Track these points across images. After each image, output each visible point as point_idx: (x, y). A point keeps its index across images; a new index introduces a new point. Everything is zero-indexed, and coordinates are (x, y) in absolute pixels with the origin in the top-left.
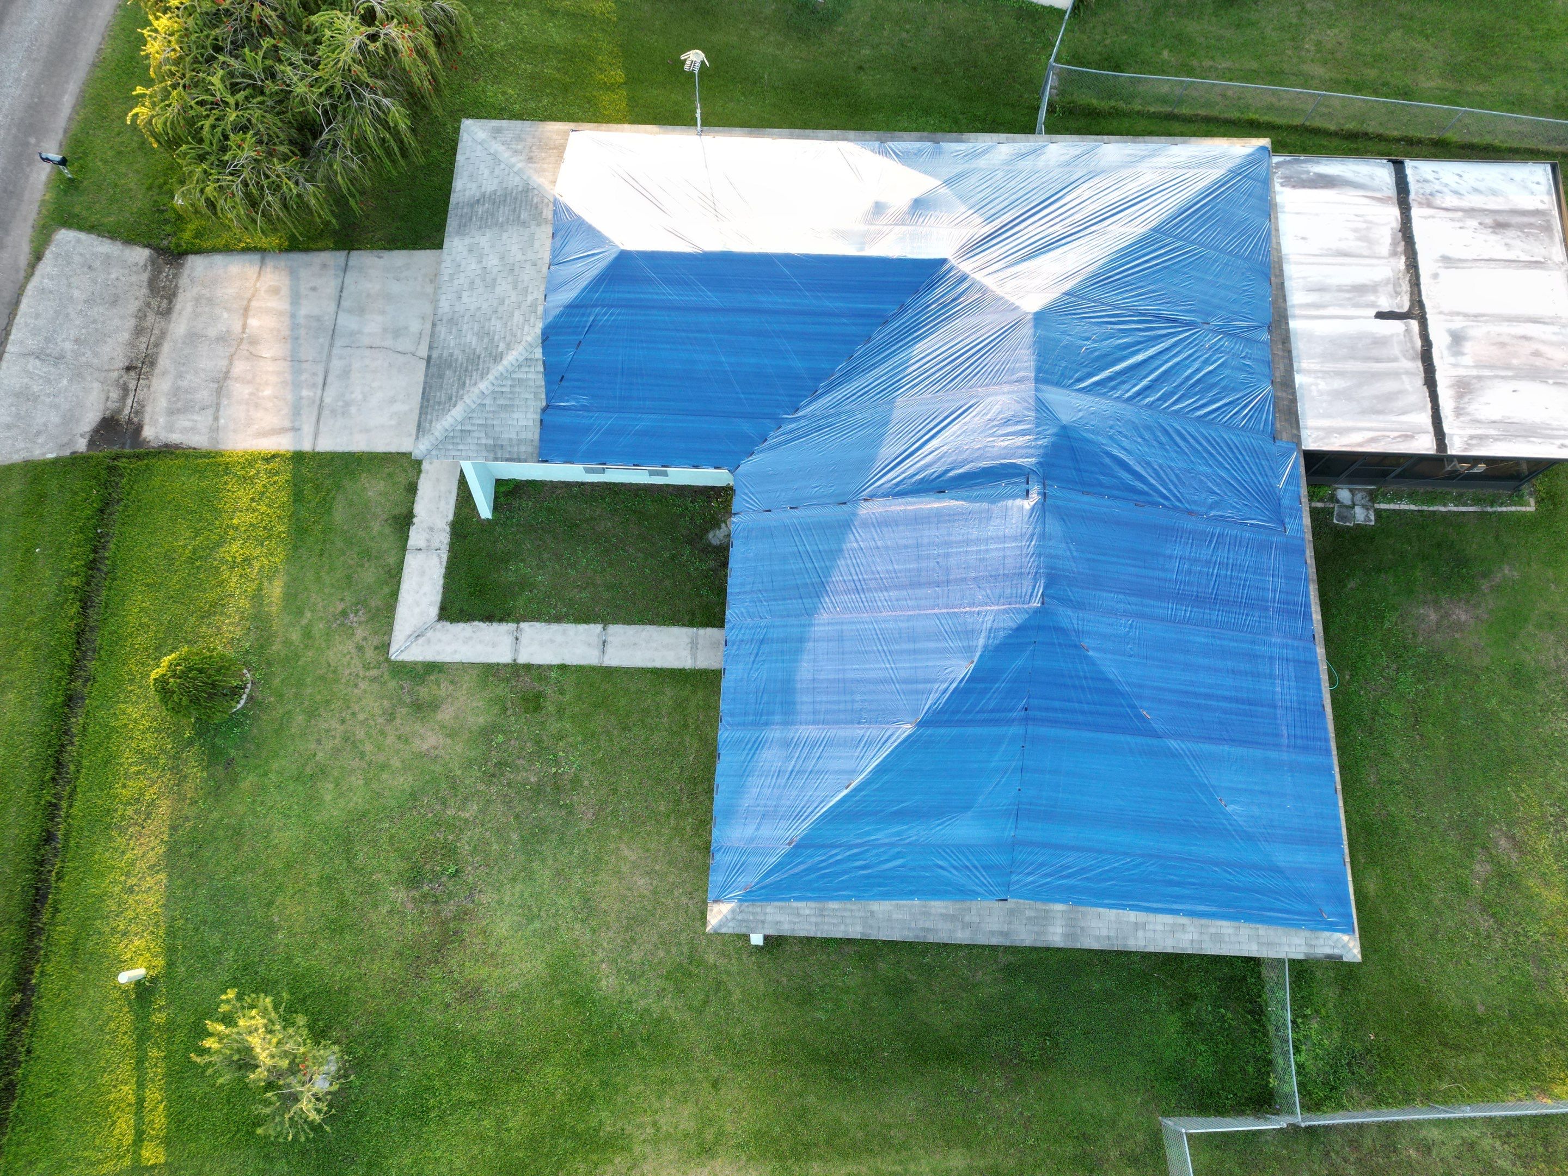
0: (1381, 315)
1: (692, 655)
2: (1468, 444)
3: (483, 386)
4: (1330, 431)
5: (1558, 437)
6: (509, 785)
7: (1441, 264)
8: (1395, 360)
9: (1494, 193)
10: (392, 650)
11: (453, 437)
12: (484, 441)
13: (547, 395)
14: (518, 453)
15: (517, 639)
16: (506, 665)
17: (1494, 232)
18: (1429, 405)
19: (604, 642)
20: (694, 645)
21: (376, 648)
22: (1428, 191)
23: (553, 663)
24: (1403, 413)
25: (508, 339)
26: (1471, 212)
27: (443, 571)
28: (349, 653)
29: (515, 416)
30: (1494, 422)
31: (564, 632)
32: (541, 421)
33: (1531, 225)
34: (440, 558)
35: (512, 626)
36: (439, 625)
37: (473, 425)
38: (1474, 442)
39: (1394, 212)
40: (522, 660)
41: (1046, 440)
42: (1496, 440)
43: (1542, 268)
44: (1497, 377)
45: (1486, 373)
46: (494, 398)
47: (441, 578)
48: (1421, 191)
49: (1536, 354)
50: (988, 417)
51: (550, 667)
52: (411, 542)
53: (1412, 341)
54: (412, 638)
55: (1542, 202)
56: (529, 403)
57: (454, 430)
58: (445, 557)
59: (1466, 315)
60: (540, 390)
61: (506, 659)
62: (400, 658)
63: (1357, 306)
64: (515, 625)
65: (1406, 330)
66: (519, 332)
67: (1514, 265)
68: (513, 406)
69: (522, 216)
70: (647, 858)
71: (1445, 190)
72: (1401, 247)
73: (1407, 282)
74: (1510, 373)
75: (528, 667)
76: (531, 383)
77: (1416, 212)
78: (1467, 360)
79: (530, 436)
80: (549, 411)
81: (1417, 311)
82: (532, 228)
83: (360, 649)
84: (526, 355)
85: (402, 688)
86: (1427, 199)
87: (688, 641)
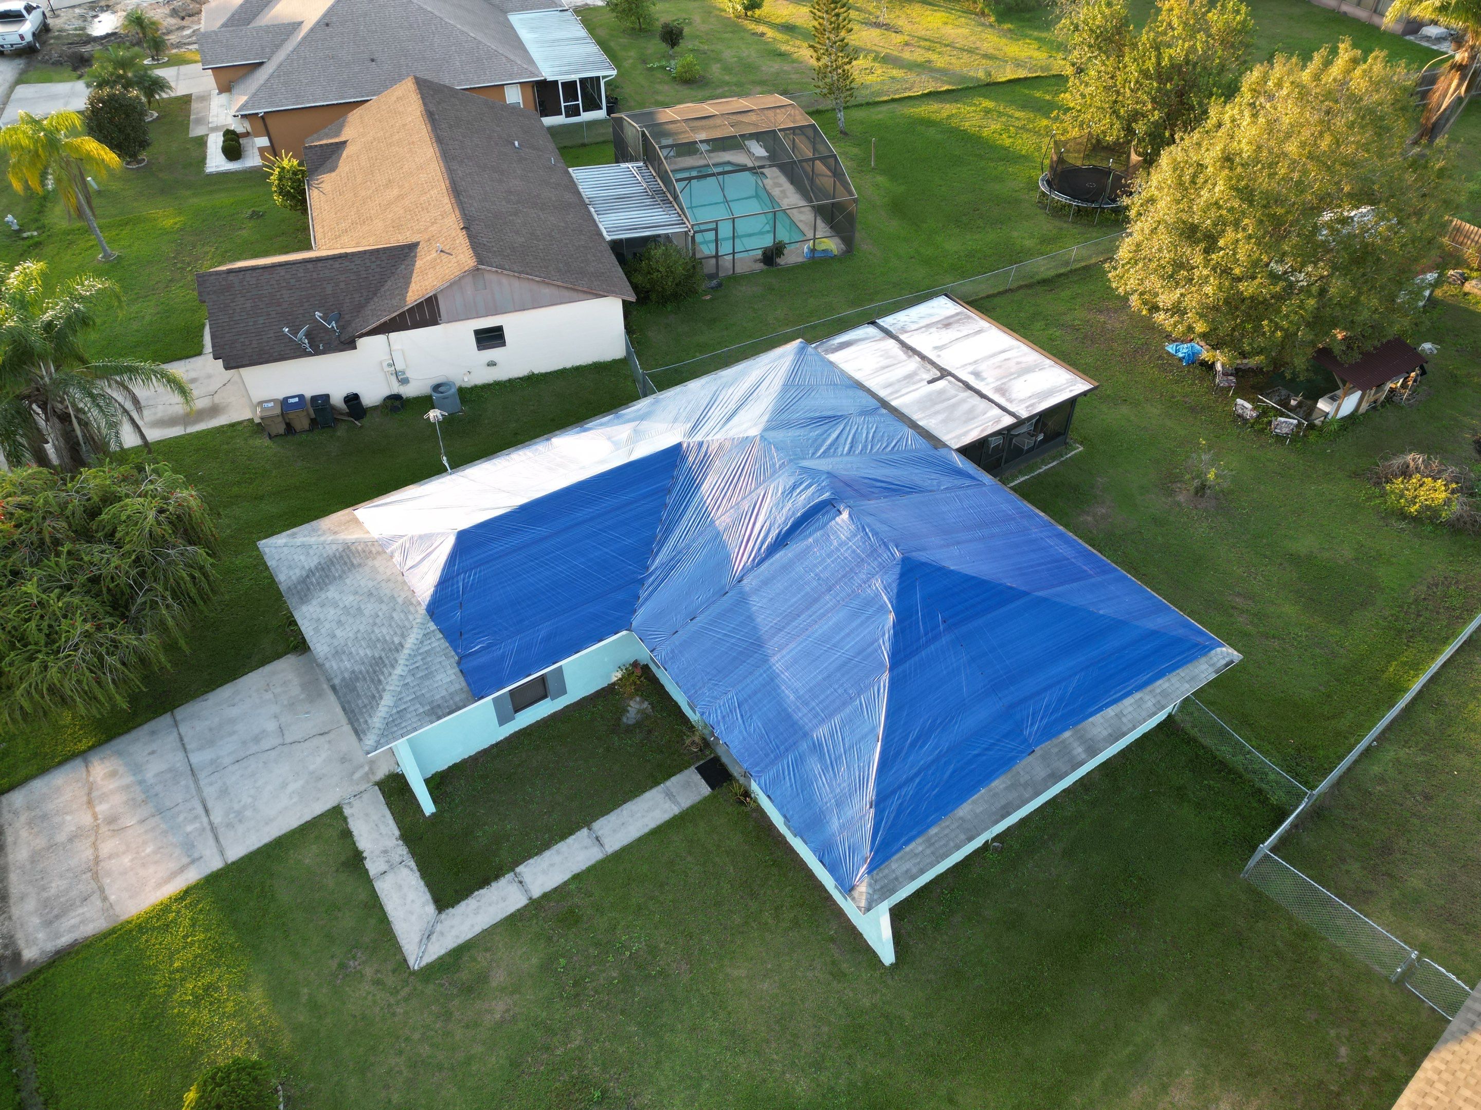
0: (930, 382)
1: (674, 803)
2: (1028, 411)
3: (399, 671)
4: (958, 437)
5: (1064, 389)
6: (596, 992)
7: (936, 351)
8: (956, 396)
9: (930, 315)
10: (411, 962)
11: (393, 721)
12: (421, 710)
13: (455, 651)
14: (455, 703)
15: (521, 882)
16: (525, 906)
17: (947, 329)
18: (993, 404)
19: (597, 838)
20: (670, 795)
21: (394, 971)
22: (899, 327)
23: (566, 879)
24: (985, 413)
25: (399, 632)
26: (928, 326)
27: (418, 874)
28: (369, 993)
29: (438, 678)
30: (1030, 397)
31: (558, 852)
32: (461, 671)
33: (960, 319)
34: (409, 867)
35: (510, 876)
36: (443, 916)
37: (406, 702)
38: (1029, 408)
39: (892, 342)
40: (536, 893)
42: (1039, 402)
43: (984, 332)
44: (1010, 380)
45: (1004, 380)
46: (413, 675)
47: (420, 880)
48: (896, 329)
49: (1018, 363)
50: (780, 492)
51: (566, 883)
52: (372, 873)
53: (956, 385)
54: (424, 941)
55: (955, 309)
56: (443, 664)
57: (391, 715)
58: (412, 864)
59: (970, 364)
60: (448, 651)
61: (522, 901)
62: (423, 963)
63: (914, 383)
64: (512, 874)
65: (949, 382)
66: (406, 623)
67: (970, 336)
68: (432, 672)
71: (906, 323)
72: (910, 353)
73: (928, 364)
75: (545, 896)
76: (438, 649)
77: (902, 337)
78: (990, 380)
79: (457, 687)
80: (463, 662)
81: (944, 373)
83: (378, 983)
84: (422, 632)
85: (442, 985)
86: (902, 330)
87: (663, 795)
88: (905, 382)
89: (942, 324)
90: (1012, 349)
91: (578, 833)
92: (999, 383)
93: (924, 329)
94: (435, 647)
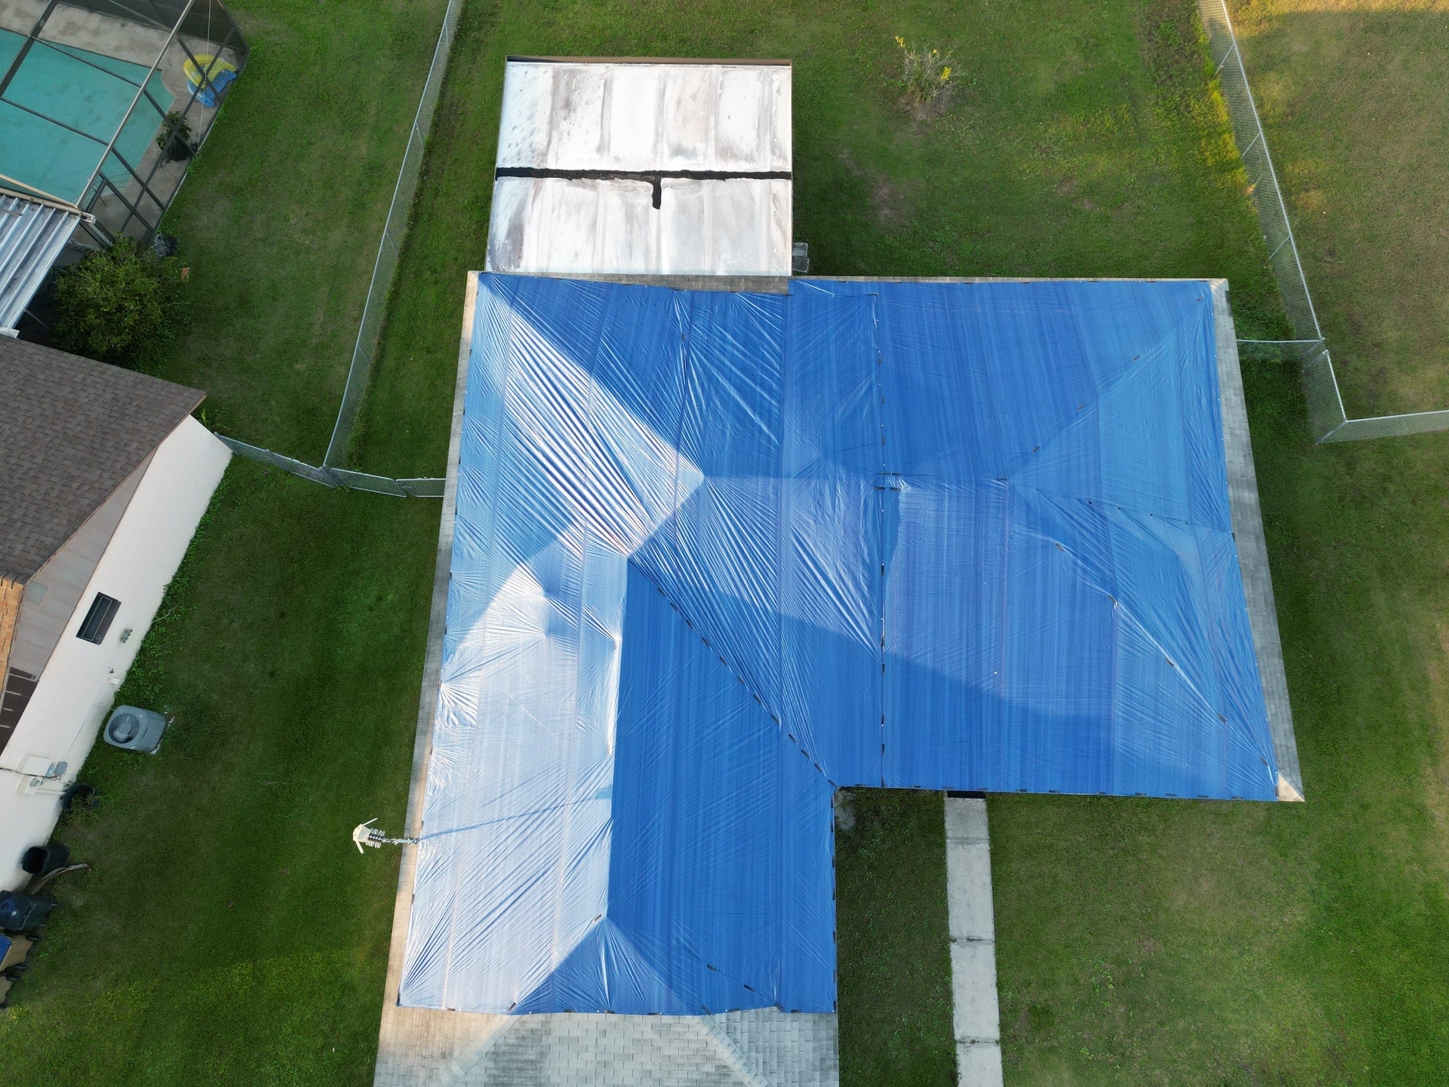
0: (657, 203)
1: (975, 843)
2: (780, 156)
4: (771, 255)
5: (771, 95)
6: (1130, 1037)
7: (606, 154)
8: (701, 200)
9: (534, 105)
13: (765, 1006)
15: (973, 1042)
16: (1004, 1053)
17: (574, 110)
18: (744, 179)
19: (970, 940)
20: (964, 841)
22: (530, 153)
23: (996, 996)
24: (753, 199)
25: (699, 1060)
26: (552, 125)
29: (789, 1044)
30: (758, 136)
31: (961, 986)
32: (793, 1011)
33: (568, 84)
35: (960, 1049)
38: (778, 152)
39: (550, 182)
40: (996, 1034)
41: (841, 470)
42: (775, 136)
43: (611, 82)
44: (716, 128)
45: (712, 134)
48: (529, 159)
49: (694, 97)
51: (1001, 1000)
53: (682, 185)
55: (545, 73)
56: (774, 1029)
59: (656, 142)
60: (761, 1015)
61: (995, 1053)
63: (647, 221)
64: (959, 1046)
65: (671, 187)
66: (693, 1046)
67: (607, 101)
68: (778, 1048)
69: (532, 1057)
70: (1182, 881)
71: (529, 140)
72: (588, 181)
73: (623, 181)
74: (712, 119)
75: (1003, 1026)
76: (754, 1025)
77: (551, 165)
78: (700, 147)
79: (809, 1025)
80: (782, 1003)
81: (654, 178)
82: (551, 1041)
84: (723, 1035)
86: (538, 155)
87: (960, 847)
88: (636, 227)
89: (562, 108)
90: (665, 82)
91: (953, 955)
92: (712, 143)
93: (554, 133)
94: (749, 1029)
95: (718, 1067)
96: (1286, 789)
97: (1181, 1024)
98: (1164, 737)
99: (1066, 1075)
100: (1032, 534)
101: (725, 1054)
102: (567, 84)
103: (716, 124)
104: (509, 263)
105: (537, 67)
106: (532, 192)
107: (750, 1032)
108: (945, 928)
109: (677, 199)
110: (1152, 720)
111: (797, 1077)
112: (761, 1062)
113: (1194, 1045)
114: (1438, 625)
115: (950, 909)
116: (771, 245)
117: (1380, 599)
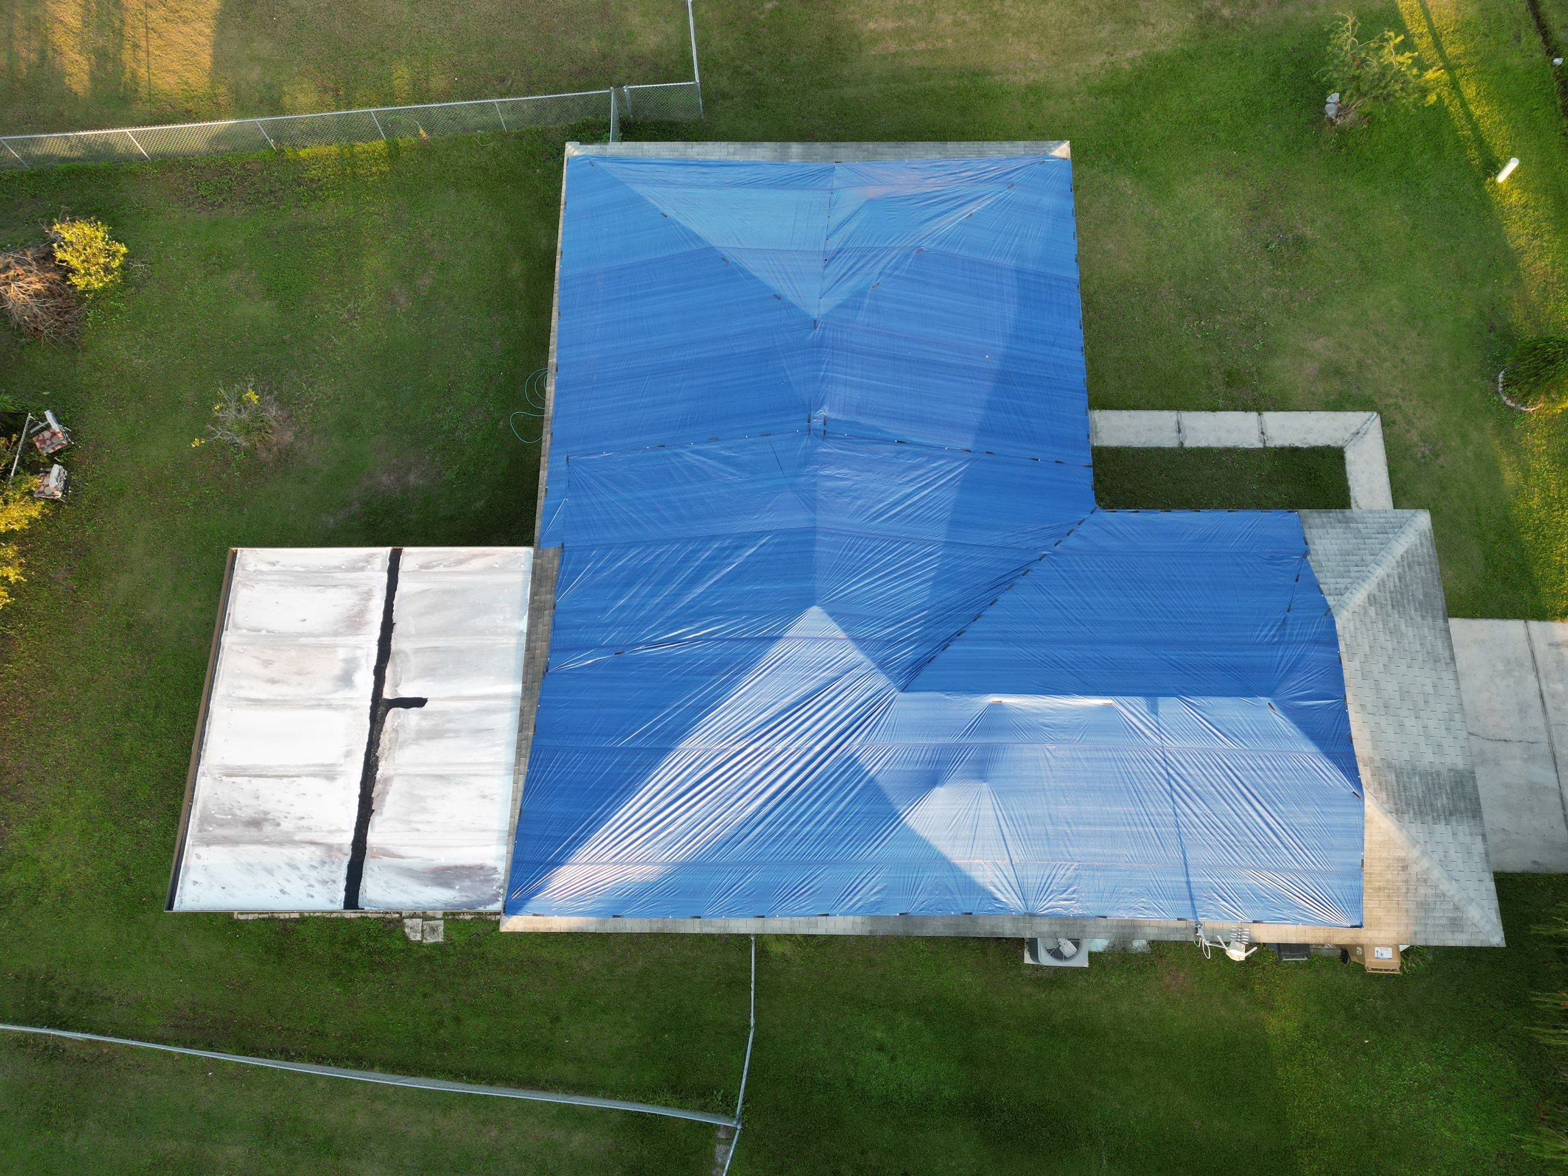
0: (420, 703)
2: (368, 561)
3: (1380, 572)
4: (503, 569)
5: (276, 573)
7: (338, 769)
8: (417, 651)
9: (249, 868)
10: (1378, 420)
11: (1394, 528)
12: (1360, 526)
13: (1309, 565)
15: (1263, 433)
16: (1268, 410)
17: (266, 813)
18: (395, 602)
19: (1179, 431)
21: (1394, 423)
22: (327, 867)
24: (424, 591)
26: (287, 841)
27: (1352, 494)
28: (1419, 419)
29: (1335, 547)
30: (335, 586)
32: (1306, 544)
34: (1358, 506)
35: (1270, 444)
36: (1340, 443)
37: (1376, 538)
38: (361, 564)
40: (1253, 415)
41: (807, 470)
42: (339, 567)
43: (228, 767)
44: (318, 636)
45: (326, 640)
47: (1351, 487)
48: (334, 868)
51: (1226, 409)
53: (394, 673)
54: (1362, 432)
55: (198, 857)
56: (1325, 558)
57: (1395, 533)
59: (329, 706)
61: (1268, 416)
62: (1368, 414)
63: (442, 713)
64: (1268, 445)
65: (397, 686)
66: (1358, 625)
67: (257, 772)
68: (1341, 555)
71: (305, 870)
72: (377, 789)
73: (382, 745)
75: (1246, 409)
77: (348, 837)
79: (1314, 531)
80: (1302, 552)
81: (381, 707)
82: (1377, 758)
83: (1409, 422)
84: (1344, 598)
86: (330, 856)
88: (450, 726)
89: (260, 829)
90: (239, 699)
91: (1194, 446)
92: (340, 640)
93: (297, 838)
94: (1333, 578)
95: (1370, 605)
96: (1061, 151)
97: (1224, 274)
98: (1030, 232)
99: (1278, 363)
100: (865, 306)
101: (1359, 597)
102: (221, 826)
103: (311, 635)
104: (489, 881)
105: (186, 867)
106: (386, 860)
107: (1335, 577)
108: (1171, 450)
109: (414, 679)
110: (1017, 239)
111: (1360, 541)
112: (1357, 569)
113: (1239, 267)
114: (874, 53)
115: (1155, 446)
116: (489, 570)
117: (850, 92)
